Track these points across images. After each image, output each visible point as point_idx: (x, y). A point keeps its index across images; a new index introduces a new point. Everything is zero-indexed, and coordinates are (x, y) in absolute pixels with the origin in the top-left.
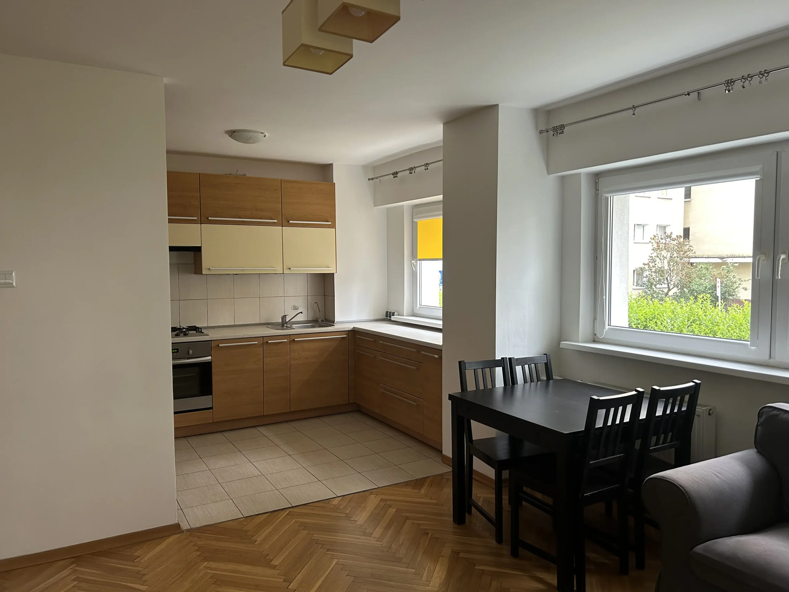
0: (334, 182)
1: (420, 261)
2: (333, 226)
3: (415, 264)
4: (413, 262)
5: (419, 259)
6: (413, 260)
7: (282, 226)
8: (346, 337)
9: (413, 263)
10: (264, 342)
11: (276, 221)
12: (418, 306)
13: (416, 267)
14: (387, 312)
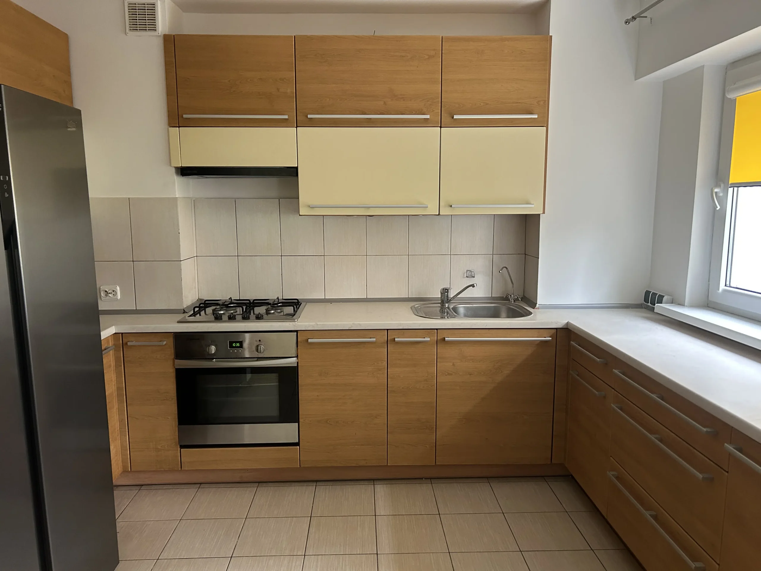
0: (550, 35)
1: (736, 189)
2: (543, 122)
3: (721, 194)
4: (716, 190)
5: (732, 184)
6: (717, 185)
7: (441, 127)
8: (550, 340)
9: (716, 193)
10: (389, 338)
11: (428, 117)
12: (722, 286)
13: (723, 202)
14: (647, 293)
